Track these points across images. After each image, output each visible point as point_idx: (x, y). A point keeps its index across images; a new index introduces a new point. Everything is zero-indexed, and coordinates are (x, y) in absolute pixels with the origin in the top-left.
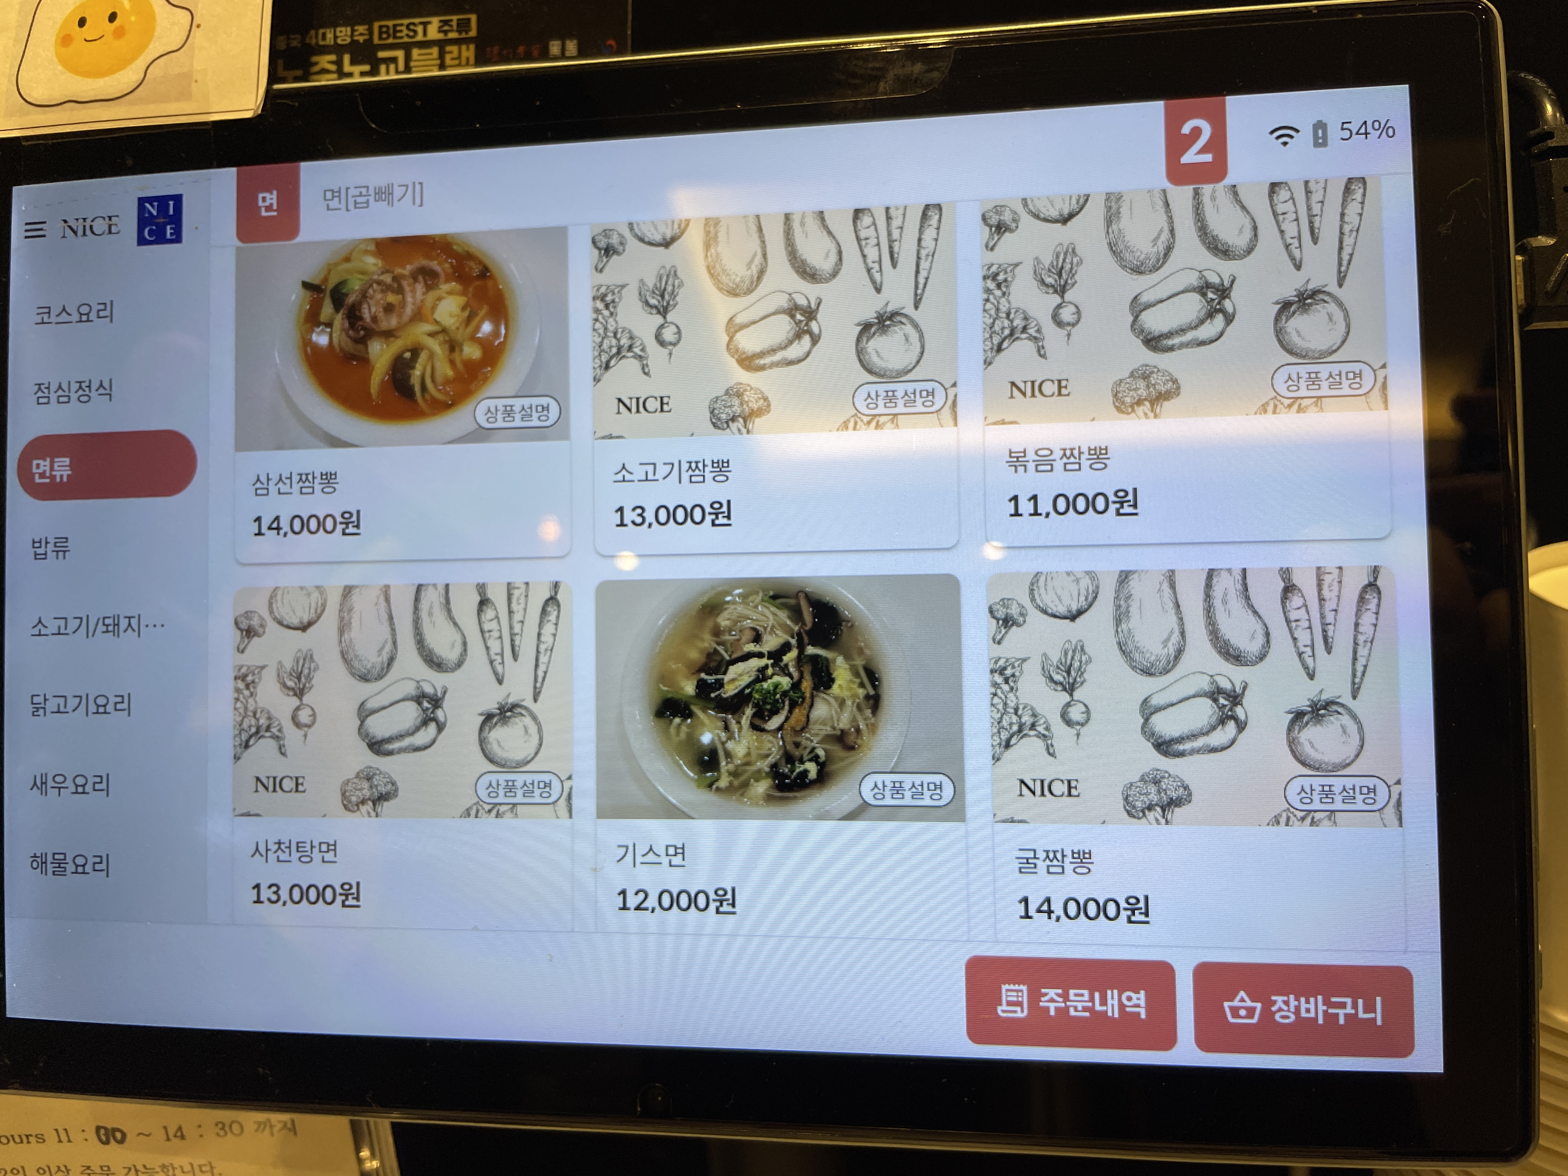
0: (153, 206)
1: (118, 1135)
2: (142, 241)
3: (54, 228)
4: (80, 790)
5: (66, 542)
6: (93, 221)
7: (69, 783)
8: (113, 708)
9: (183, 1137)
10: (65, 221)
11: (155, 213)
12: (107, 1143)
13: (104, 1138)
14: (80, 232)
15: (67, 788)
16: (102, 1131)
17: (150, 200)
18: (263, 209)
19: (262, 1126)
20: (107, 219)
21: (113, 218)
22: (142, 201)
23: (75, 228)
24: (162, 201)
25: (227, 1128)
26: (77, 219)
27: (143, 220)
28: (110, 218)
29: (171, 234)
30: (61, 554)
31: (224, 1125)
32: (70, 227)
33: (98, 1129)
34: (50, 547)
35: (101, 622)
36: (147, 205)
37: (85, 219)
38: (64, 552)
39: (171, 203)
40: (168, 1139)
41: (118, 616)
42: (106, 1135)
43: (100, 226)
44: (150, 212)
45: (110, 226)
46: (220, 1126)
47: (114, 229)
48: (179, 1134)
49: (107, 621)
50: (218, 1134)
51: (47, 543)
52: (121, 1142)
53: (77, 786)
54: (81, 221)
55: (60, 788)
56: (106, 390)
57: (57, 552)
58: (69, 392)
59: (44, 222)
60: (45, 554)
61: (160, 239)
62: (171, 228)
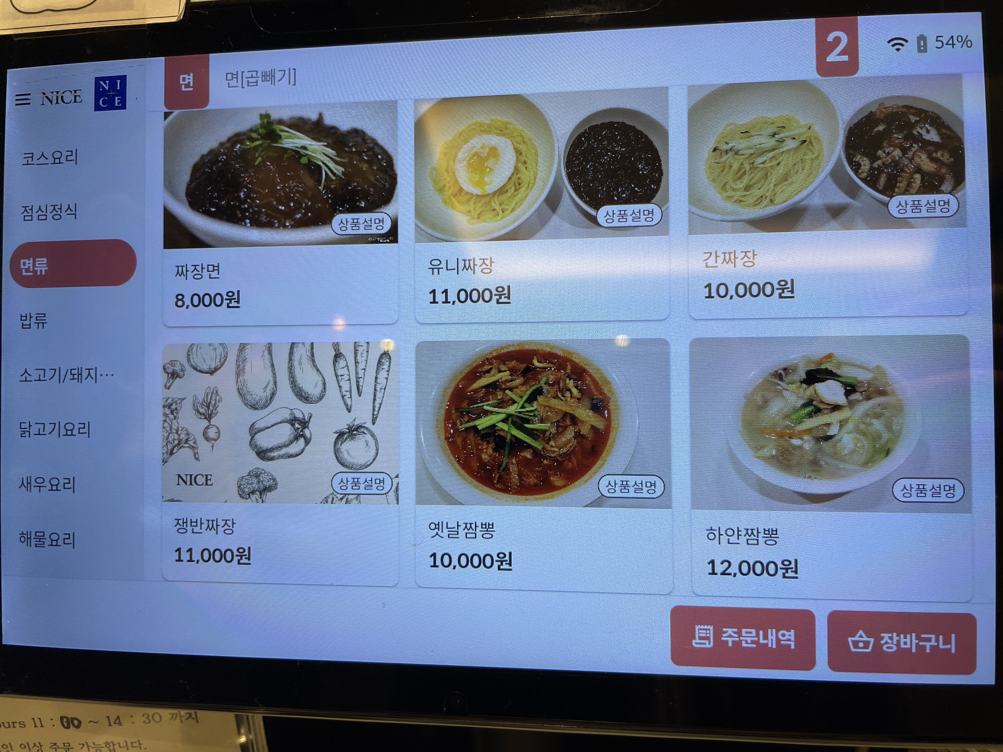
0: (106, 84)
1: (76, 722)
2: (98, 108)
3: (36, 99)
4: (54, 488)
5: (45, 316)
6: (63, 93)
7: (47, 483)
8: (78, 432)
9: (120, 724)
10: (44, 94)
11: (107, 88)
12: (68, 727)
13: (66, 724)
14: (54, 101)
15: (45, 486)
16: (65, 720)
17: (104, 79)
18: (183, 86)
19: (175, 716)
20: (73, 92)
21: (77, 92)
22: (98, 80)
23: (51, 98)
24: (112, 80)
25: (150, 718)
26: (52, 92)
27: (99, 93)
28: (75, 91)
29: (118, 103)
30: (41, 325)
31: (148, 716)
32: (47, 98)
33: (62, 718)
34: (33, 320)
35: (69, 371)
36: (101, 82)
37: (57, 92)
38: (43, 323)
39: (119, 81)
40: (110, 725)
41: (81, 368)
42: (68, 722)
43: (68, 97)
44: (103, 87)
45: (75, 96)
46: (146, 716)
47: (78, 99)
48: (117, 721)
49: (73, 372)
50: (144, 722)
51: (31, 317)
52: (78, 727)
53: (52, 485)
54: (55, 93)
55: (40, 487)
56: (73, 211)
57: (38, 323)
58: (46, 213)
59: (29, 94)
60: (30, 325)
61: (111, 106)
62: (118, 99)
